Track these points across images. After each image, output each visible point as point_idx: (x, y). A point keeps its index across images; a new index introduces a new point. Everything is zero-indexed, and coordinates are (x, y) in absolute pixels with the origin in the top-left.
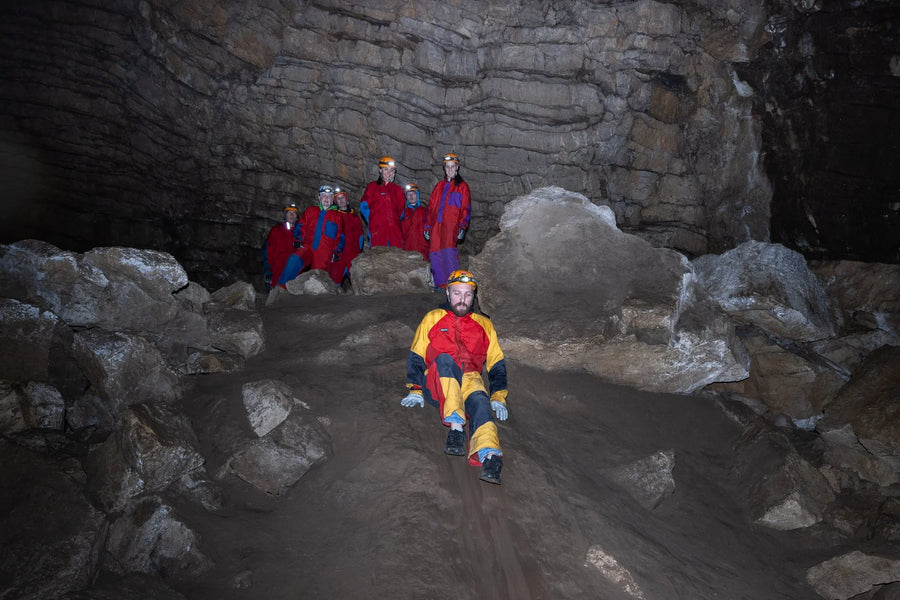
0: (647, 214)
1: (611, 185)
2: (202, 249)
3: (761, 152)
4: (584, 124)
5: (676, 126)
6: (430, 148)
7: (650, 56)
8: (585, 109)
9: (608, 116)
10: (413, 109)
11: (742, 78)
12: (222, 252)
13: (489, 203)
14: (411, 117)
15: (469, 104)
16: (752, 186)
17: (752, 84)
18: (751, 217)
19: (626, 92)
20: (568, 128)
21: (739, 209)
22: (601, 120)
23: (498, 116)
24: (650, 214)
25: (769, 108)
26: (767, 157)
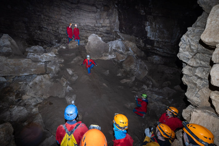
0: (102, 25)
1: (98, 22)
2: (32, 27)
3: (118, 17)
4: (94, 13)
5: (107, 12)
6: (70, 14)
7: (103, 3)
8: (94, 10)
9: (97, 12)
10: (67, 7)
11: (116, 5)
12: (35, 27)
13: (80, 24)
14: (67, 9)
15: (76, 7)
16: (117, 22)
17: (117, 6)
18: (116, 26)
19: (100, 8)
20: (92, 13)
21: (115, 25)
22: (96, 12)
23: (81, 10)
24: (103, 25)
25: (120, 10)
26: (119, 18)
